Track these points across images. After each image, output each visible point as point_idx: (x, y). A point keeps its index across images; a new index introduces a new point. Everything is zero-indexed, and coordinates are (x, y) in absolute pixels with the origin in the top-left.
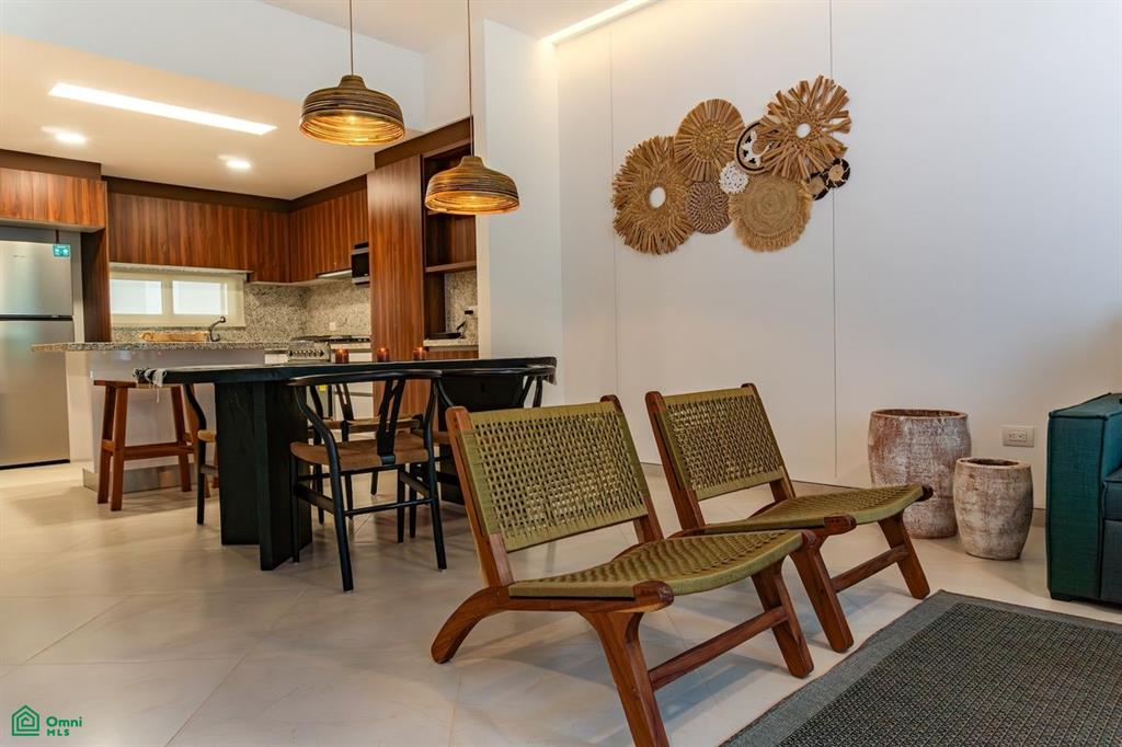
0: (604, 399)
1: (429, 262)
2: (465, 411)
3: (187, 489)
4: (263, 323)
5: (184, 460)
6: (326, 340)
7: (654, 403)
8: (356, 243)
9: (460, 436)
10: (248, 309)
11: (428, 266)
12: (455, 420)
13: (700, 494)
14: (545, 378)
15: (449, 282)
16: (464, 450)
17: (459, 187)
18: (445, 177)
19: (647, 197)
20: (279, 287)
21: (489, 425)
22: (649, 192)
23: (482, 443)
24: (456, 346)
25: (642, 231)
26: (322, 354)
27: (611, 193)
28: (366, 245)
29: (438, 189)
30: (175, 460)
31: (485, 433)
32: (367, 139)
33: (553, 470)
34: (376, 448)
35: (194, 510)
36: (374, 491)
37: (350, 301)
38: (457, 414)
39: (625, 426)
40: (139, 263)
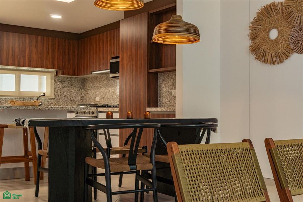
0: (244, 141)
1: (151, 67)
2: (176, 144)
3: (28, 179)
4: (63, 96)
5: (27, 165)
6: (95, 106)
7: (269, 144)
8: (113, 56)
9: (174, 156)
10: (56, 89)
11: (151, 69)
12: (172, 148)
13: (293, 192)
14: (212, 129)
15: (160, 78)
16: (176, 163)
17: (170, 31)
18: (163, 26)
19: (268, 34)
20: (71, 78)
21: (187, 151)
22: (269, 31)
23: (184, 160)
24: (163, 111)
25: (265, 52)
26: (93, 113)
27: (248, 32)
28: (118, 57)
29: (159, 32)
30: (22, 165)
31: (185, 155)
32: (125, 8)
33: (218, 175)
34: (127, 162)
35: (34, 190)
36: (120, 185)
37: (107, 86)
38: (173, 145)
39: (255, 155)
40: (6, 65)
